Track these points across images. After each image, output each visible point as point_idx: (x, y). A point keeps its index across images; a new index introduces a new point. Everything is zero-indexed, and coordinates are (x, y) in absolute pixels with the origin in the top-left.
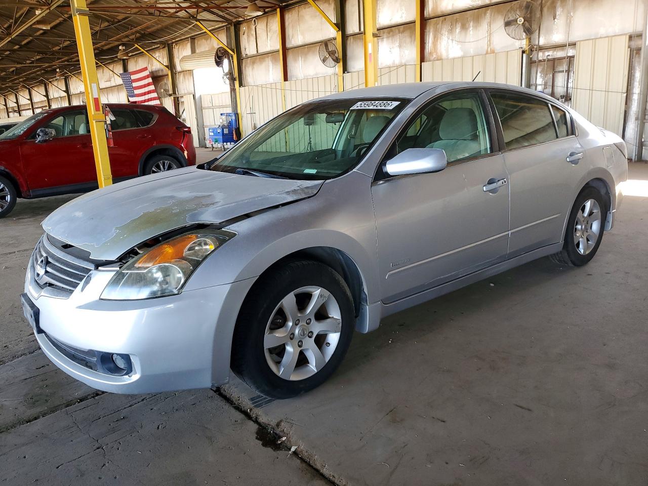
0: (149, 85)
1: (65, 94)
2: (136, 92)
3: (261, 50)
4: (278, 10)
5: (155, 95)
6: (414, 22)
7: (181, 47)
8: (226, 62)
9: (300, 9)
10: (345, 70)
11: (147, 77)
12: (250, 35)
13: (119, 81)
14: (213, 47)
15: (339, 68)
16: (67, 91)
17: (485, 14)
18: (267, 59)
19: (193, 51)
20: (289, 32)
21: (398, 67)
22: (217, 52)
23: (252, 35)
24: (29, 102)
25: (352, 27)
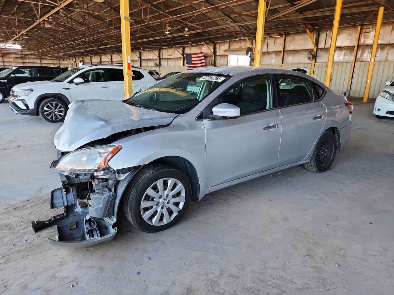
0: (202, 60)
2: (193, 62)
3: (269, 50)
4: (284, 35)
6: (354, 46)
7: (221, 45)
8: (250, 53)
9: (294, 36)
10: (315, 62)
11: (202, 56)
12: (265, 44)
14: (242, 47)
15: (313, 61)
16: (140, 57)
17: (386, 47)
18: (272, 54)
19: (229, 47)
20: (287, 44)
21: (343, 62)
22: (247, 49)
23: (266, 44)
25: (321, 45)
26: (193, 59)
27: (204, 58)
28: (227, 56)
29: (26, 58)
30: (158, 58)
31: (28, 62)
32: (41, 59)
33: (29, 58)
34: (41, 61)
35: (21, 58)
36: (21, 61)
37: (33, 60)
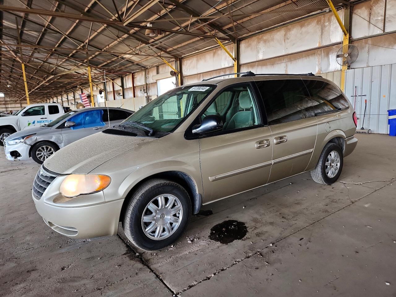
0: (86, 98)
1: (67, 100)
2: (83, 101)
5: (88, 102)
7: (94, 87)
8: (103, 93)
9: (116, 80)
10: (124, 98)
11: (85, 96)
12: (108, 86)
13: (79, 97)
15: (122, 97)
18: (111, 93)
19: (97, 89)
20: (114, 86)
22: (100, 91)
24: (61, 101)
25: (125, 87)
26: (83, 98)
27: (86, 97)
28: (96, 95)
29: (8, 104)
30: (73, 98)
31: (10, 107)
32: (21, 104)
33: (11, 104)
34: (21, 106)
35: (4, 104)
36: (4, 106)
37: (14, 105)
